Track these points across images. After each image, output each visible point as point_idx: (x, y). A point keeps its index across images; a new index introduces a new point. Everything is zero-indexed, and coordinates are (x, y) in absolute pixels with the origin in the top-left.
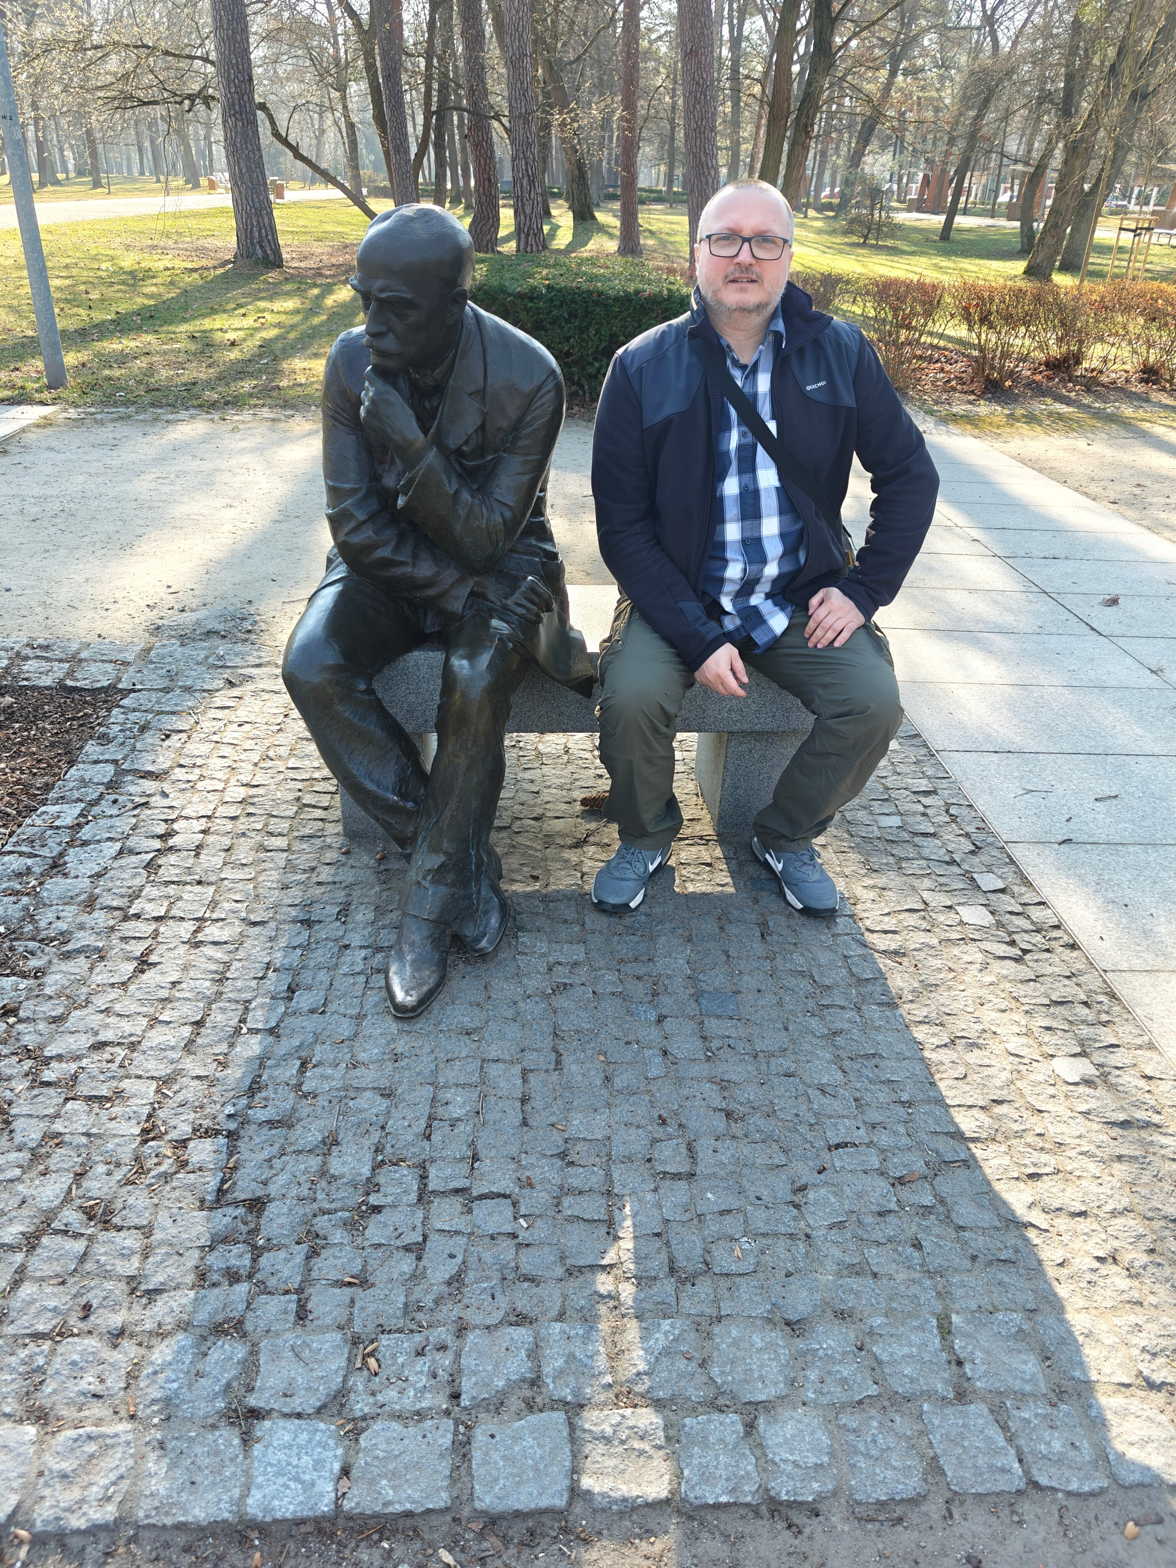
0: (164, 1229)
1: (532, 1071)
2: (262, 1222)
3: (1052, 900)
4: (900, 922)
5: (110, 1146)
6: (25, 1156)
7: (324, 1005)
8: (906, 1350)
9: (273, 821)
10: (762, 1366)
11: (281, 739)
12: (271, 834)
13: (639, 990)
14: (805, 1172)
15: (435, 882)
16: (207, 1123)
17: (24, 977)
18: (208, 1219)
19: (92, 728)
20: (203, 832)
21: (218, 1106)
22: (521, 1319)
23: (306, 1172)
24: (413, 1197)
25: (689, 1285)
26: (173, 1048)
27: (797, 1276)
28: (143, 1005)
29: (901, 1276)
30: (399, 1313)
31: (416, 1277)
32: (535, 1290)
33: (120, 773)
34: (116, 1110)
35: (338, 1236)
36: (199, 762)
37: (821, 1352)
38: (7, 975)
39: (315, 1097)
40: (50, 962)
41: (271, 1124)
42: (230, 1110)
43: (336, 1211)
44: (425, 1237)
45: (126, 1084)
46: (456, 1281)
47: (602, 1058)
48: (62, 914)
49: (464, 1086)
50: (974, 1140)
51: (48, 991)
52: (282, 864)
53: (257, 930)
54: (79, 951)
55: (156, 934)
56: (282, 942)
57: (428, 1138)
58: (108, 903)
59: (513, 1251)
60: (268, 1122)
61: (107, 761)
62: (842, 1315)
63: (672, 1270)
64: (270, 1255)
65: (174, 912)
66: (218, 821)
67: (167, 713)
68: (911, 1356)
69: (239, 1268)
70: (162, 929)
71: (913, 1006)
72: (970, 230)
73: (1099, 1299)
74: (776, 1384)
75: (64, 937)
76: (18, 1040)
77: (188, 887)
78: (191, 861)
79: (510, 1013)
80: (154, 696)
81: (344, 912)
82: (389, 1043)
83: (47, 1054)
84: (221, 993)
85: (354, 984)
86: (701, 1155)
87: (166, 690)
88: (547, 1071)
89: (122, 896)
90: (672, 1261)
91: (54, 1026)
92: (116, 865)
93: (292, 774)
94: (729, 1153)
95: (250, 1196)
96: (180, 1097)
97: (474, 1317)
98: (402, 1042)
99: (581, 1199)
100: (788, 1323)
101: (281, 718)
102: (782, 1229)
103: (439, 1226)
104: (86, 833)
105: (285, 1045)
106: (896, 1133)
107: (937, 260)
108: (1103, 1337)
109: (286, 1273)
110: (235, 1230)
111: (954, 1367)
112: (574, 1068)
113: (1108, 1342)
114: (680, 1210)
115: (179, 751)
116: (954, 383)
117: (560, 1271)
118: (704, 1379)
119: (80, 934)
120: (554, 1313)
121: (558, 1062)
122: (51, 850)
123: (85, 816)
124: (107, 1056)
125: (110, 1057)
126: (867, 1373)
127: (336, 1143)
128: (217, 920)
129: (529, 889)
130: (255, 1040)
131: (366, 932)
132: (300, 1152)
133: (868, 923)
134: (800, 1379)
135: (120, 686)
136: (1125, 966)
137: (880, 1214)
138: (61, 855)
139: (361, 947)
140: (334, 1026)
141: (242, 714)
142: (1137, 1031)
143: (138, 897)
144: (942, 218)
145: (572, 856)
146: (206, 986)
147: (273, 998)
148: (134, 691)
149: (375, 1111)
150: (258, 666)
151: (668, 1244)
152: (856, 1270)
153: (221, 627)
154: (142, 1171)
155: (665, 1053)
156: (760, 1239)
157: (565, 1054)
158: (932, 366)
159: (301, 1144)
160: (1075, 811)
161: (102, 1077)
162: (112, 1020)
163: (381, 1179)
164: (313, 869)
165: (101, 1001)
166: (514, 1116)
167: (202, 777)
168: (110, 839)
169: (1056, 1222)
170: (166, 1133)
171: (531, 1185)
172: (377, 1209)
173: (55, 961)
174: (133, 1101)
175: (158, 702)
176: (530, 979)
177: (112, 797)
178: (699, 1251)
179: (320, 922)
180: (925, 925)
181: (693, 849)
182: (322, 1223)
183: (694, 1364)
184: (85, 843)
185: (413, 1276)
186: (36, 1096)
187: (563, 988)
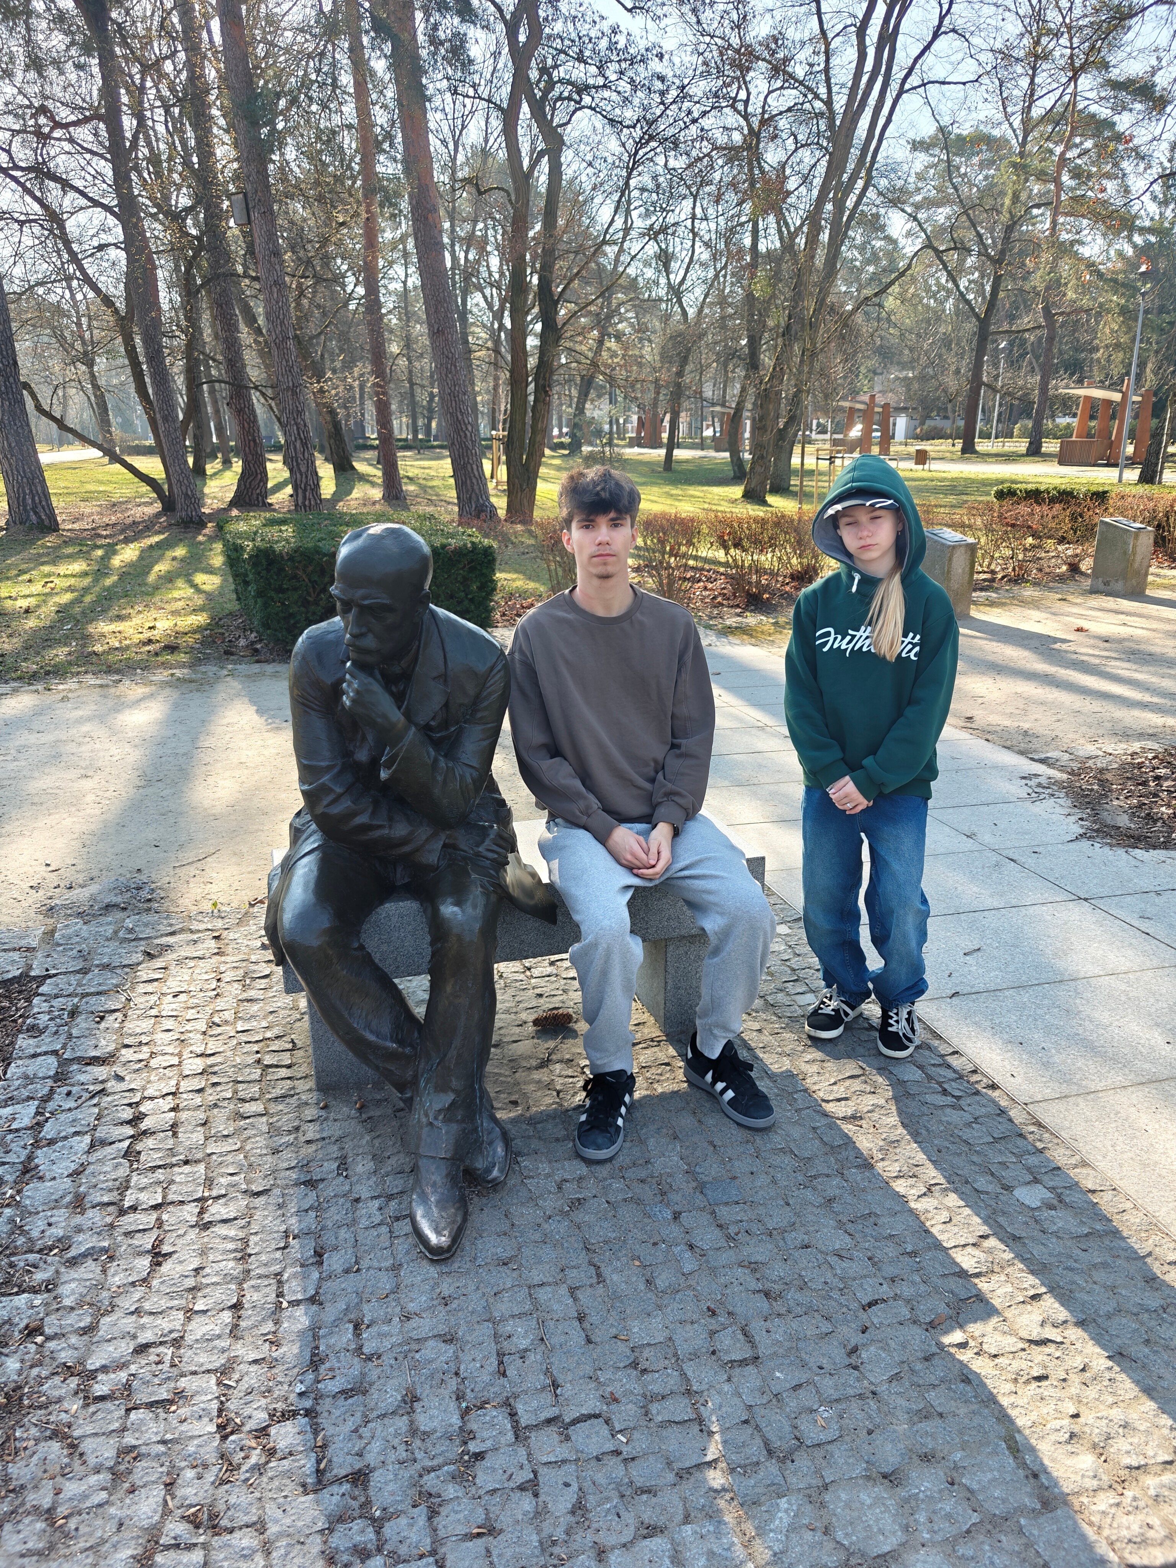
0: (276, 1521)
1: (577, 1288)
2: (371, 1492)
3: (962, 1048)
4: (847, 1088)
5: (191, 1449)
6: (104, 1477)
7: (357, 1263)
8: (989, 1476)
9: (241, 1087)
10: (877, 1520)
11: (220, 1004)
12: (243, 1100)
13: (647, 1192)
14: (849, 1333)
15: (447, 1120)
16: (280, 1406)
17: (35, 1292)
18: (317, 1502)
19: (15, 1021)
20: (173, 1110)
21: (286, 1387)
22: (651, 1530)
23: (396, 1434)
24: (510, 1436)
25: (789, 1462)
26: (219, 1337)
27: (877, 1431)
28: (172, 1298)
29: (962, 1411)
30: (537, 1552)
31: (540, 1513)
32: (654, 1500)
33: (64, 1063)
34: (184, 1412)
35: (451, 1491)
36: (145, 1039)
37: (921, 1495)
38: (17, 1294)
39: (379, 1358)
40: (57, 1272)
41: (346, 1393)
42: (300, 1388)
43: (439, 1467)
44: (535, 1473)
45: (183, 1383)
46: (579, 1508)
47: (637, 1263)
48: (53, 1220)
49: (520, 1316)
50: (978, 1275)
51: (68, 1302)
52: (265, 1128)
53: (262, 1200)
54: (85, 1255)
55: (160, 1223)
56: (292, 1208)
57: (504, 1375)
58: (99, 1199)
59: (622, 1467)
60: (342, 1392)
61: (46, 1053)
62: (927, 1458)
63: (770, 1453)
64: (392, 1523)
65: (171, 1197)
66: (185, 1096)
67: (92, 994)
68: (995, 1480)
69: (365, 1543)
70: (165, 1217)
71: (886, 1163)
72: (687, 461)
73: (1122, 1392)
74: (894, 1533)
75: (63, 1244)
76: (53, 1359)
77: (176, 1169)
78: (170, 1143)
79: (537, 1236)
80: (73, 979)
81: (343, 1165)
82: (433, 1289)
83: (89, 1367)
84: (249, 1271)
85: (378, 1236)
86: (757, 1338)
87: (84, 971)
88: (591, 1286)
89: (111, 1190)
90: (766, 1443)
91: (86, 1337)
92: (93, 1158)
93: (244, 1038)
94: (781, 1331)
95: (349, 1471)
96: (244, 1386)
97: (608, 1539)
98: (445, 1285)
99: (668, 1403)
100: (885, 1476)
101: (214, 984)
102: (851, 1392)
103: (545, 1459)
104: (49, 1131)
105: (331, 1312)
106: (913, 1283)
107: (667, 489)
108: (1137, 1424)
109: (414, 1538)
110: (347, 1508)
111: (1032, 1480)
112: (615, 1277)
113: (1142, 1428)
114: (757, 1394)
115: (120, 1031)
116: (719, 599)
117: (671, 1477)
118: (832, 1545)
119: (81, 1237)
120: (680, 1517)
121: (599, 1275)
122: (18, 1155)
123: (42, 1114)
124: (153, 1358)
125: (157, 1359)
126: (965, 1504)
127: (416, 1399)
128: (218, 1198)
129: (512, 1115)
130: (300, 1311)
131: (371, 1183)
132: (384, 1416)
133: (821, 1094)
134: (912, 1524)
135: (33, 974)
136: (1039, 1097)
137: (926, 1359)
138: (30, 1158)
139: (372, 1198)
140: (373, 1282)
141: (173, 985)
142: (1068, 1152)
143: (127, 1188)
144: (662, 452)
145: (541, 1075)
146: (230, 1266)
147: (302, 1266)
148: (50, 977)
149: (443, 1359)
150: (173, 934)
151: (757, 1428)
152: (925, 1414)
153: (118, 899)
154: (233, 1468)
155: (691, 1247)
156: (834, 1405)
157: (602, 1265)
158: (697, 585)
159: (383, 1407)
160: (952, 966)
161: (157, 1381)
162: (145, 1320)
163: (473, 1426)
164: (297, 1129)
165: (128, 1303)
166: (577, 1337)
167: (152, 1055)
168: (77, 1133)
169: (1067, 1333)
170: (243, 1424)
171: (616, 1400)
172: (479, 1456)
173: (63, 1270)
174: (197, 1399)
175: (79, 985)
176: (545, 1200)
177: (65, 1090)
178: (788, 1429)
179: (323, 1180)
180: (868, 1089)
181: (648, 1051)
182: (430, 1482)
183: (819, 1534)
184: (51, 1142)
185: (537, 1514)
186: (94, 1413)
187: (577, 1203)
